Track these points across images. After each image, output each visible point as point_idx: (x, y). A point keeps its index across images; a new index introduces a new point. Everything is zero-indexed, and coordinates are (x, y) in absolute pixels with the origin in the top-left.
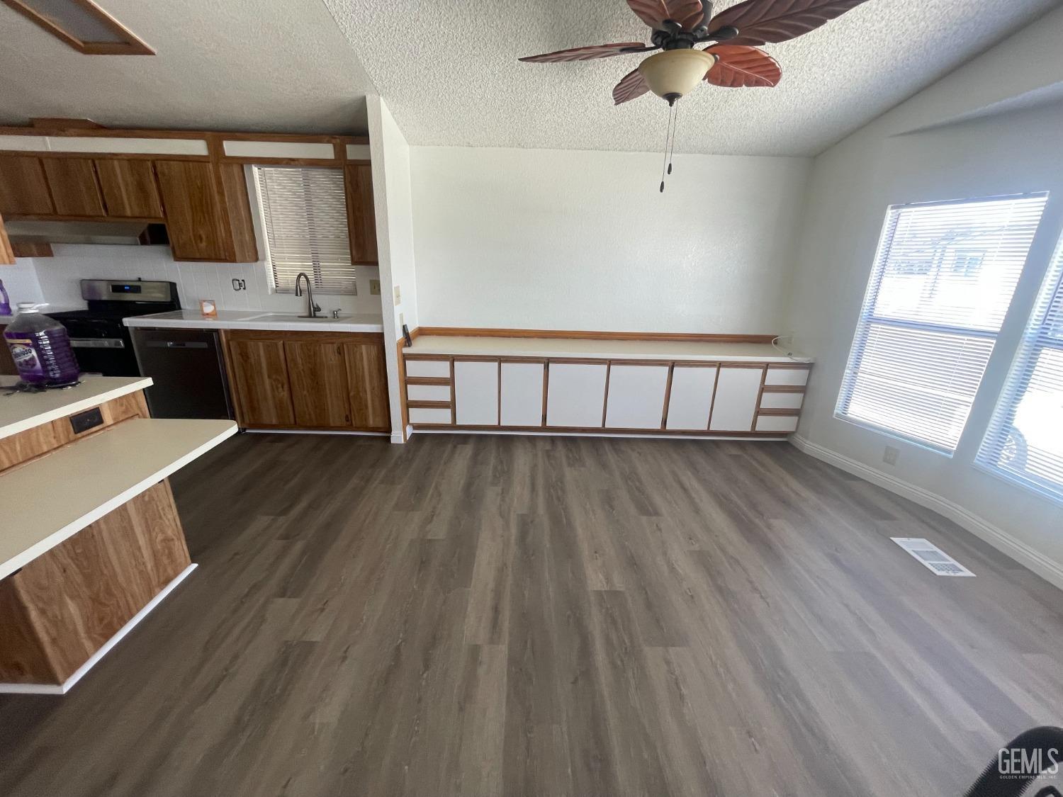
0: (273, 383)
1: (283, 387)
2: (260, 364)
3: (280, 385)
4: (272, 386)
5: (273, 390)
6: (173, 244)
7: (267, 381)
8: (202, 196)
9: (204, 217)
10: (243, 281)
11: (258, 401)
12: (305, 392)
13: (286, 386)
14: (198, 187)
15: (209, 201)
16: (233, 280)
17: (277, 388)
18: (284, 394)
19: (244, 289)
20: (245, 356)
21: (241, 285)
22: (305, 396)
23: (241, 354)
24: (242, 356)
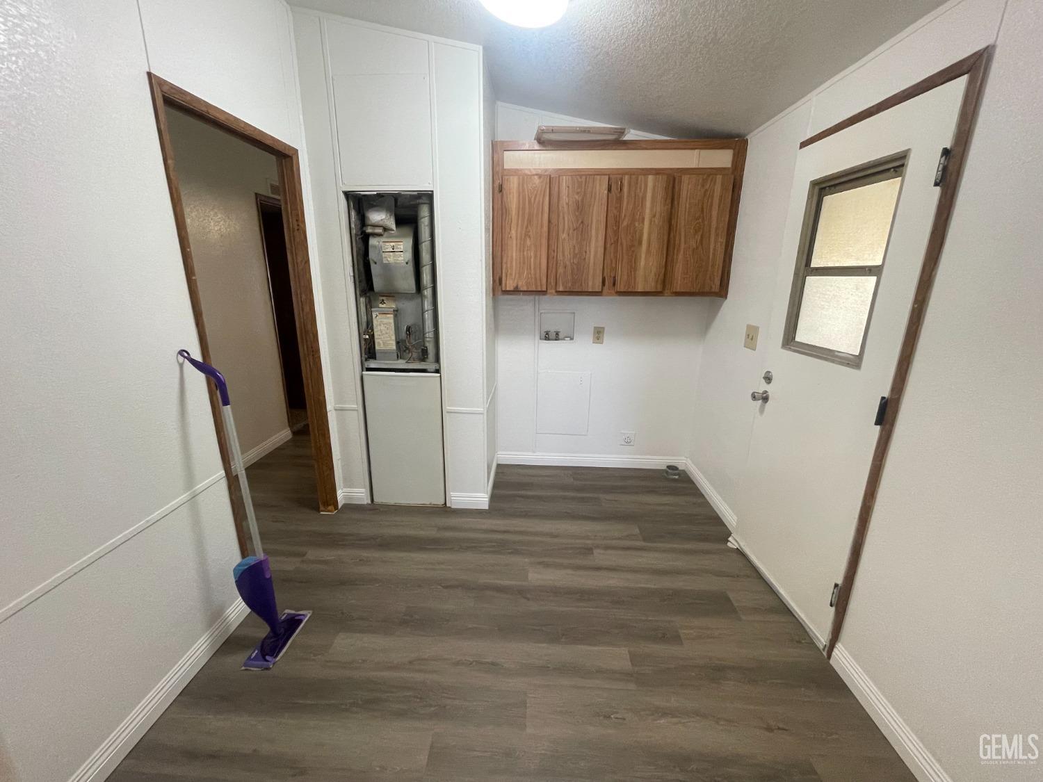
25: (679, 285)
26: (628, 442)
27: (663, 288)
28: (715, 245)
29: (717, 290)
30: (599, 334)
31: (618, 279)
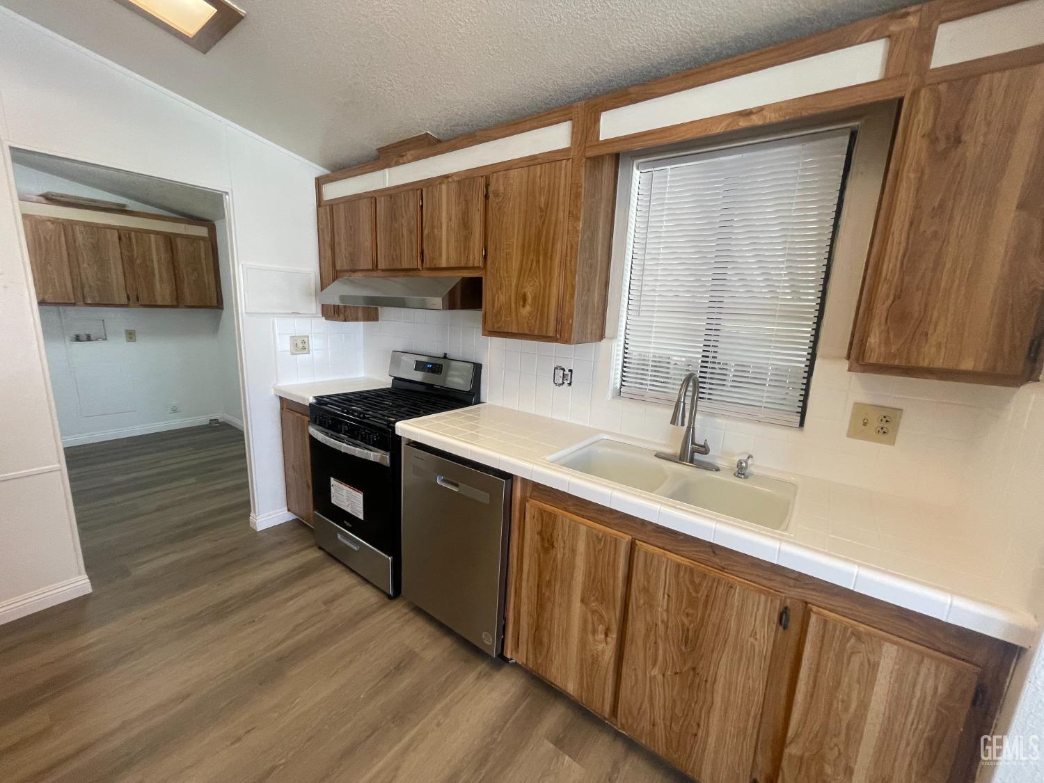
0: (589, 616)
1: (606, 635)
2: (572, 567)
3: (601, 628)
4: (585, 621)
5: (584, 629)
6: (486, 309)
7: (577, 606)
8: (543, 223)
9: (538, 262)
10: (571, 371)
11: (550, 634)
12: (655, 672)
13: (613, 636)
14: (540, 208)
15: (552, 231)
16: (556, 368)
17: (594, 632)
18: (606, 650)
19: (570, 384)
20: (547, 542)
21: (565, 377)
22: (653, 679)
23: (540, 533)
24: (543, 539)
25: (188, 301)
26: (175, 410)
27: (177, 302)
28: (209, 278)
29: (216, 305)
30: (131, 335)
31: (140, 296)
